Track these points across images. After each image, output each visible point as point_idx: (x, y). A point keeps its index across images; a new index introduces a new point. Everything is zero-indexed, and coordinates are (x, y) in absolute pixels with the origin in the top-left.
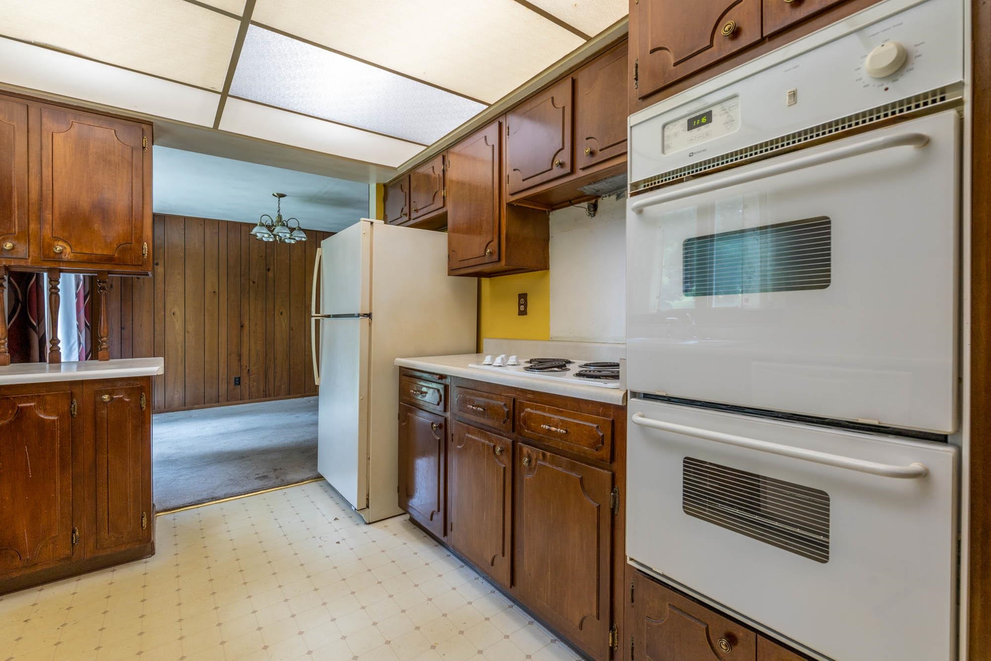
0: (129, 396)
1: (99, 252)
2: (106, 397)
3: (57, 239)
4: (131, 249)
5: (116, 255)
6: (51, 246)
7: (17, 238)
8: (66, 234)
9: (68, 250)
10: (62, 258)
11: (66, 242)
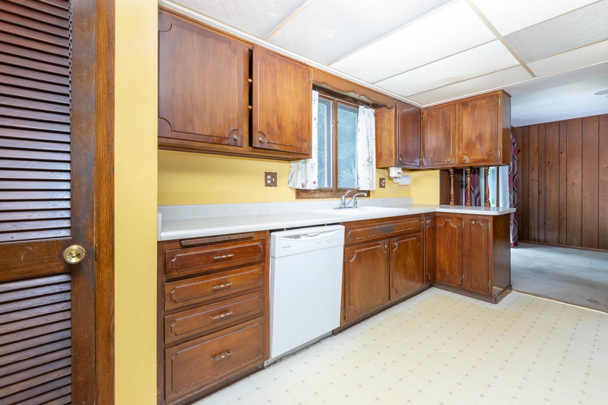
0: (483, 223)
1: (479, 158)
2: (474, 222)
3: (464, 154)
4: (492, 154)
5: (486, 158)
6: (462, 158)
7: (452, 157)
8: (467, 152)
9: (468, 158)
10: (465, 162)
11: (467, 155)
